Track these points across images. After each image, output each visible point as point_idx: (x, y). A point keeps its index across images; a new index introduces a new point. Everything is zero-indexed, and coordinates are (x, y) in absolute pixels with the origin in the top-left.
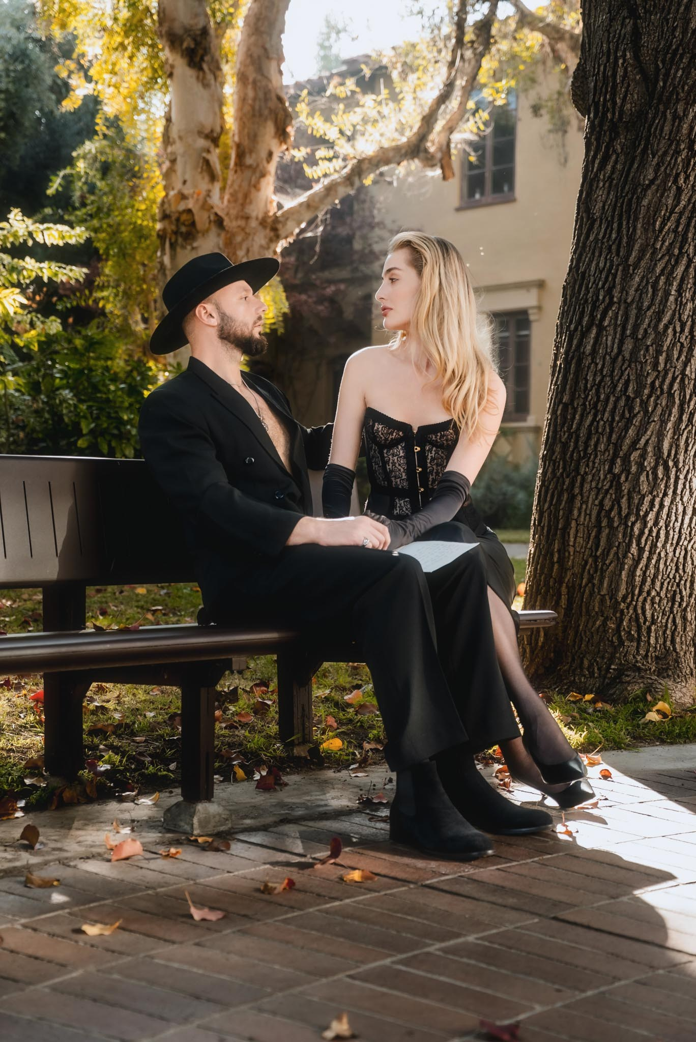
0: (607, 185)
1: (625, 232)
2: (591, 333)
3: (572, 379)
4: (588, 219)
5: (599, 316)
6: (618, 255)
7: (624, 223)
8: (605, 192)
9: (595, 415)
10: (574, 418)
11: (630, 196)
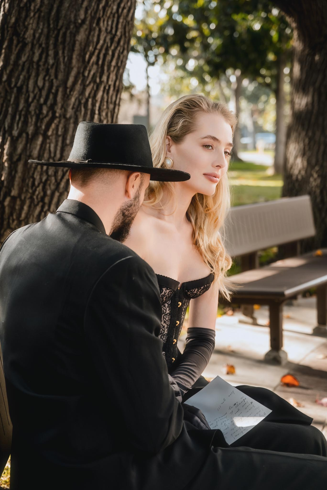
0: (37, 16)
1: (61, 59)
6: (56, 77)
7: (60, 52)
8: (35, 22)
11: (63, 30)
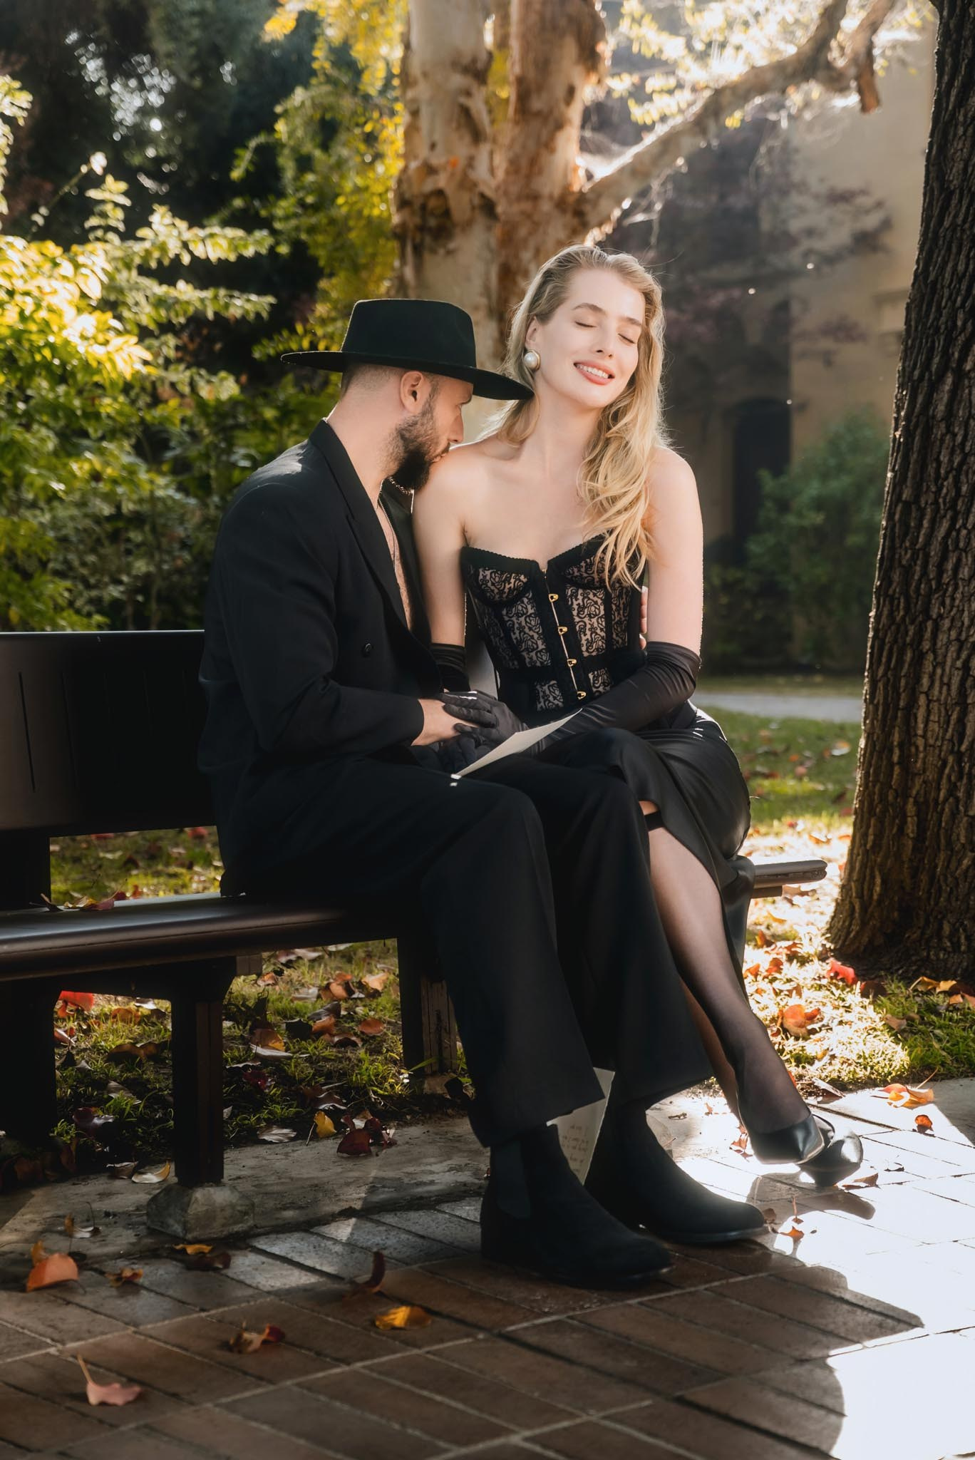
2: (944, 383)
3: (916, 461)
4: (942, 189)
5: (956, 355)
9: (954, 521)
10: (920, 525)
